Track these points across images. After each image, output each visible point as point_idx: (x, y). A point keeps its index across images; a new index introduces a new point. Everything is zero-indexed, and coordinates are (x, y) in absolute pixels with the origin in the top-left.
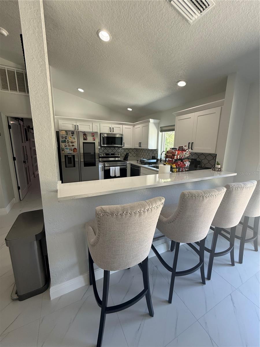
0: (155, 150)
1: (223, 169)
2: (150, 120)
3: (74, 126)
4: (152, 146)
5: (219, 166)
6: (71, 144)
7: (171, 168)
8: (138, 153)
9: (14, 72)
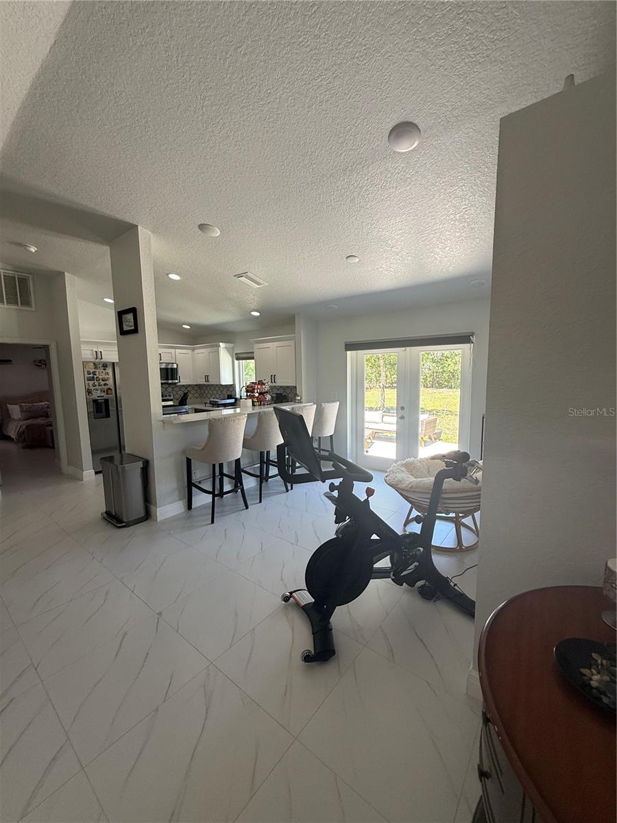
0: (231, 385)
1: (303, 400)
2: (221, 344)
3: (95, 353)
4: (226, 380)
5: (299, 398)
6: (102, 383)
7: (253, 402)
8: (203, 392)
9: (15, 278)
